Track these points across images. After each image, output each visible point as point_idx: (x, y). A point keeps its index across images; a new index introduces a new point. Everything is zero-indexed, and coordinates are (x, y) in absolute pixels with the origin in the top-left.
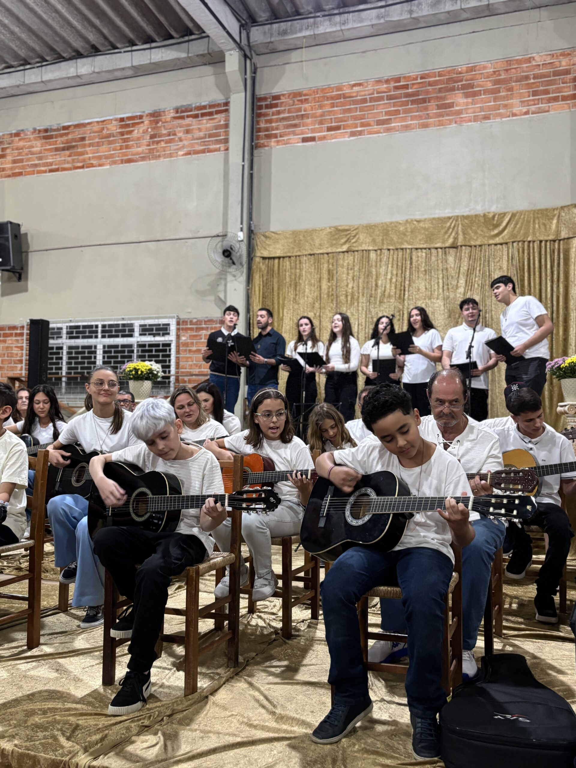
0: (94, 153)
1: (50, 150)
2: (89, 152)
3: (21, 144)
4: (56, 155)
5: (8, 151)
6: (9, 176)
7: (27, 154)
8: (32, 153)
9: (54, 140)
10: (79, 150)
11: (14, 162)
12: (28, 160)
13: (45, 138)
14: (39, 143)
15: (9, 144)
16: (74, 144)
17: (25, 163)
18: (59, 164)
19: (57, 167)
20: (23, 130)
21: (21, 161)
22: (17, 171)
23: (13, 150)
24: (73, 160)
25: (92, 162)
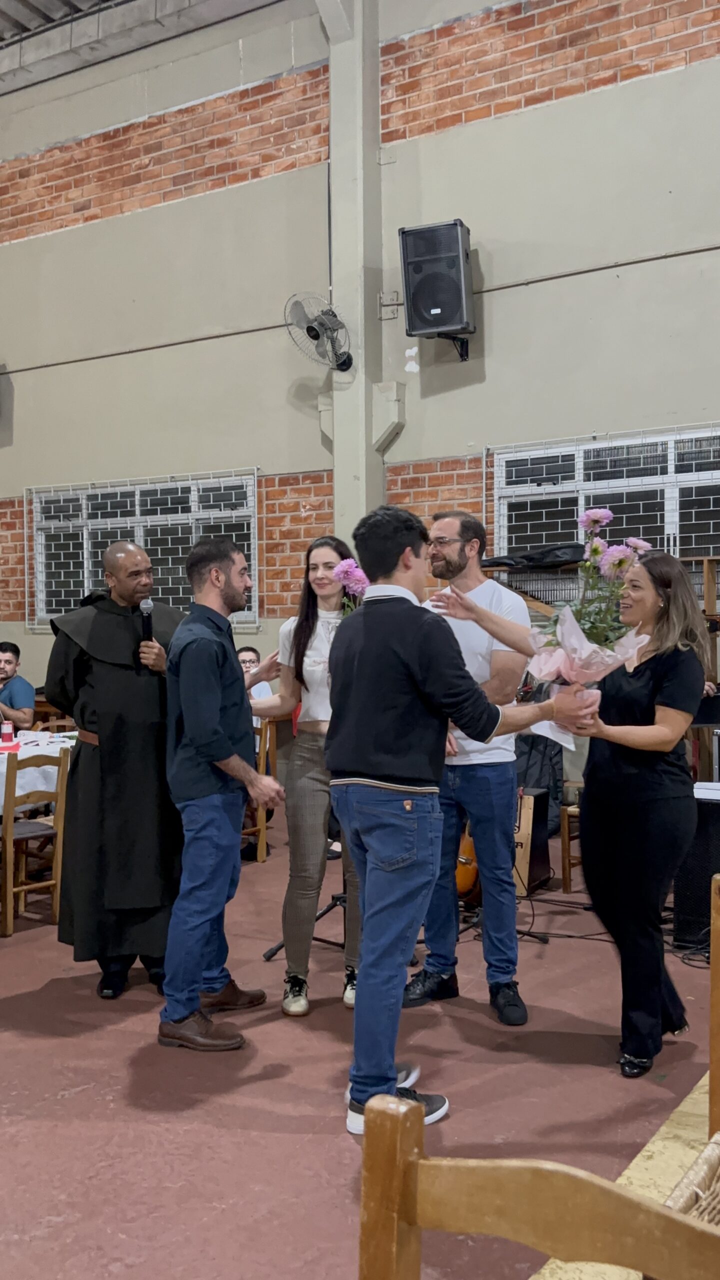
0: (642, 41)
1: (529, 52)
2: (628, 40)
3: (456, 50)
4: (543, 61)
5: (425, 72)
6: (429, 129)
7: (471, 72)
8: (485, 68)
9: (537, 27)
10: (601, 40)
11: (442, 94)
12: (474, 84)
13: (513, 26)
14: (498, 41)
15: (428, 56)
16: (588, 27)
17: (465, 95)
18: (551, 83)
19: (546, 89)
20: (458, 19)
21: (458, 89)
22: (448, 113)
23: (436, 68)
24: (588, 68)
25: (636, 63)
